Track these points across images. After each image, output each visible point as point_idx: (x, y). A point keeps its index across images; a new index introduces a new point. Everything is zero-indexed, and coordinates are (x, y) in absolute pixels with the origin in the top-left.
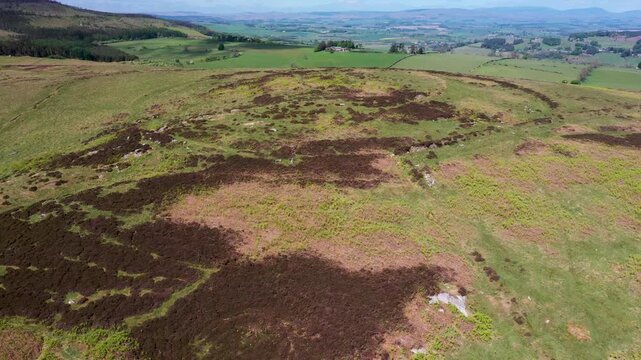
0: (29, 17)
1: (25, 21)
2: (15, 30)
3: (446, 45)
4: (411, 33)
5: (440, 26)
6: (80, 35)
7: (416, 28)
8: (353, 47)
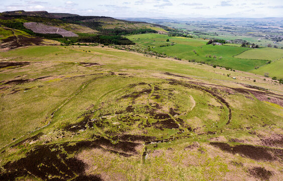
0: (102, 24)
1: (100, 26)
2: (96, 30)
3: (280, 38)
4: (264, 30)
5: (281, 27)
6: (118, 32)
7: (267, 27)
8: (225, 43)
